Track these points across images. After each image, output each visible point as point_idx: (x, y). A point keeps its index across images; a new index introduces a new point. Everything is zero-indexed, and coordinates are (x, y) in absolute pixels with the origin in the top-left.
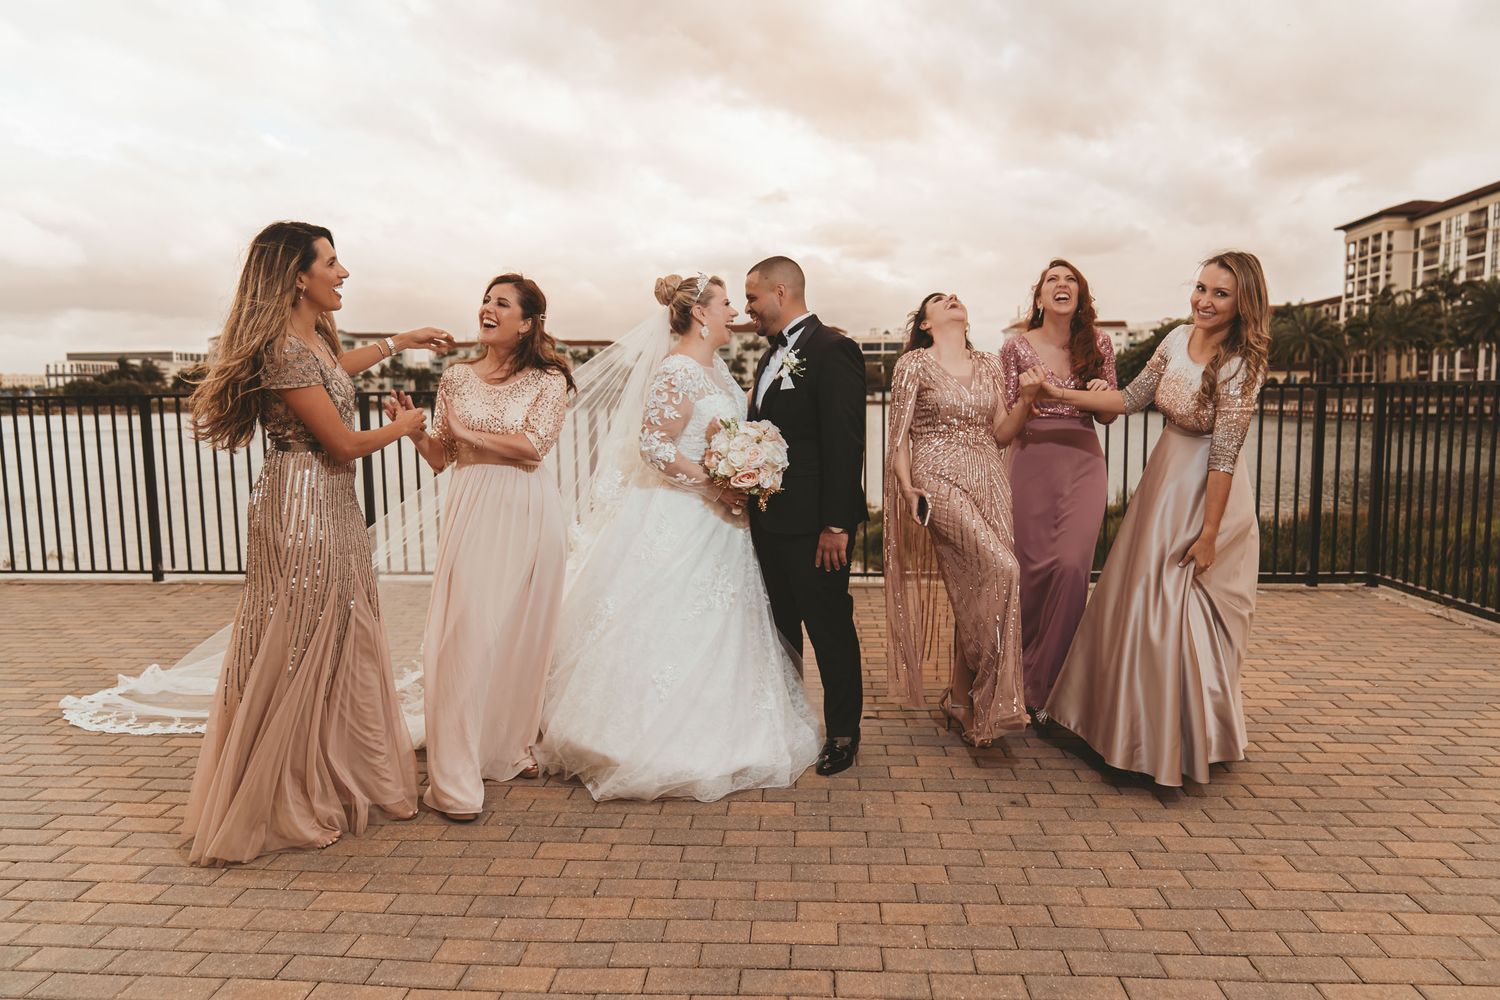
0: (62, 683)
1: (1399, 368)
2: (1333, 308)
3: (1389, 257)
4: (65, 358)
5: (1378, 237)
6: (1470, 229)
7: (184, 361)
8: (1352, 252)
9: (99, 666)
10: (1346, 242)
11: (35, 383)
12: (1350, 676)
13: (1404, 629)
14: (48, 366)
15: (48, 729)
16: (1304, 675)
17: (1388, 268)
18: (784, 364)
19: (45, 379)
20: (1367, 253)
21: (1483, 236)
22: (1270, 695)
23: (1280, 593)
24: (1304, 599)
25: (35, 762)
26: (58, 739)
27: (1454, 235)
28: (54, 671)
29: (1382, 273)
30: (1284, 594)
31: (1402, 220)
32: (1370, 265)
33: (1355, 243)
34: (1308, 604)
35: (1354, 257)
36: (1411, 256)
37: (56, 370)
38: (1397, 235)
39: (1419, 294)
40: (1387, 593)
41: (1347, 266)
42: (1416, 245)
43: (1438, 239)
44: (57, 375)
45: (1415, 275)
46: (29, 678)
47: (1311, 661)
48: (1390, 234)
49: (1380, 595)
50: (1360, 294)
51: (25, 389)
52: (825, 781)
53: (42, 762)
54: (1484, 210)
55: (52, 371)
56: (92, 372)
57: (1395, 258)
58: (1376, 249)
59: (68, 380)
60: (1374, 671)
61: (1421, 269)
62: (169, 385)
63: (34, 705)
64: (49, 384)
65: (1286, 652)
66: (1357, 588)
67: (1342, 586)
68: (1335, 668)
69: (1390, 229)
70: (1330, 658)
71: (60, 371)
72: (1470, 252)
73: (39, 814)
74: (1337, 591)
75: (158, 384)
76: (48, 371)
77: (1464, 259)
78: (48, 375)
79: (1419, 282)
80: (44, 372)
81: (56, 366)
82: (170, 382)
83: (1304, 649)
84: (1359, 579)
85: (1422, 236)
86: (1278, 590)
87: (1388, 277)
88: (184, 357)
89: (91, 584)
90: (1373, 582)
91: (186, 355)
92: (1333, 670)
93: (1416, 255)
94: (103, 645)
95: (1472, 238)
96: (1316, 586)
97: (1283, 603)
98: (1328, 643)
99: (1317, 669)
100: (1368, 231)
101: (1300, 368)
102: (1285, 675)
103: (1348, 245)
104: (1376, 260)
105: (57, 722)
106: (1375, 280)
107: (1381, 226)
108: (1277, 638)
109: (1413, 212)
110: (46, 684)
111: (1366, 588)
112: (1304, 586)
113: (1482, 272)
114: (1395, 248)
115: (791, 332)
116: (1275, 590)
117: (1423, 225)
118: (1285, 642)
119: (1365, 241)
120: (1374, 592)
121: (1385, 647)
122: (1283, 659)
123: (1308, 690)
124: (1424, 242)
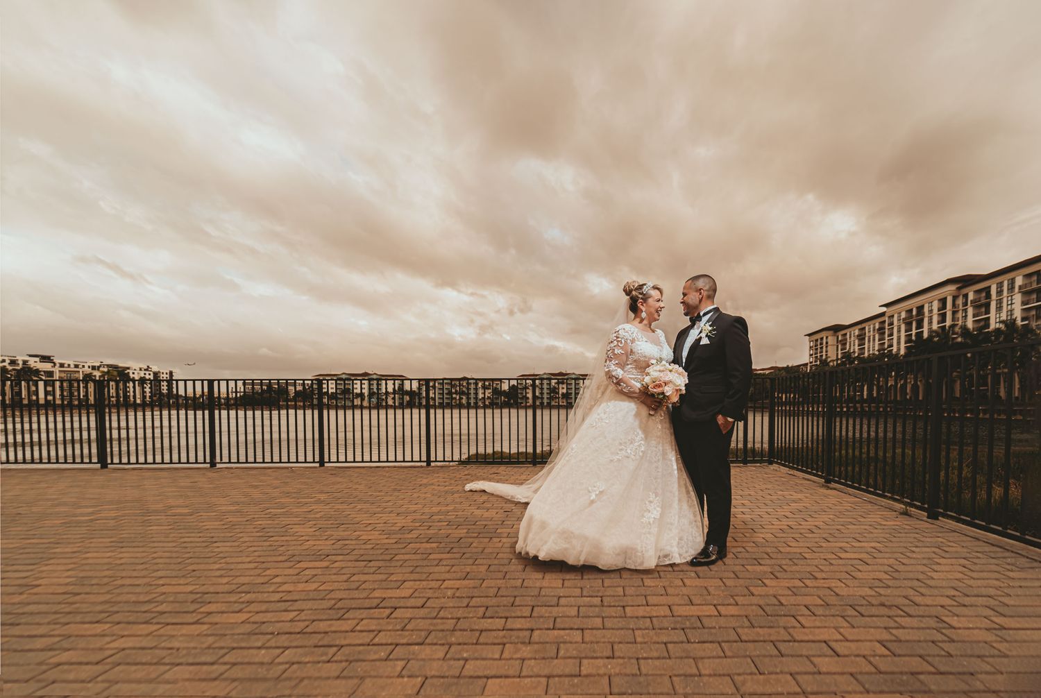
2: (805, 368)
3: (827, 347)
5: (822, 339)
17: (826, 352)
18: (702, 332)
20: (818, 345)
21: (864, 338)
27: (852, 339)
29: (824, 353)
31: (831, 332)
32: (819, 350)
33: (813, 341)
36: (836, 347)
38: (829, 338)
39: (839, 362)
42: (837, 342)
43: (846, 340)
45: (837, 354)
48: (827, 337)
50: (815, 362)
54: (864, 328)
57: (829, 348)
58: (821, 344)
61: (840, 352)
64: (232, 396)
72: (859, 345)
77: (857, 348)
79: (839, 357)
85: (840, 339)
87: (826, 355)
93: (838, 346)
95: (859, 340)
100: (818, 336)
104: (822, 348)
106: (821, 356)
107: (824, 334)
109: (836, 329)
113: (864, 354)
114: (829, 344)
115: (705, 314)
117: (840, 334)
119: (817, 340)
124: (840, 341)
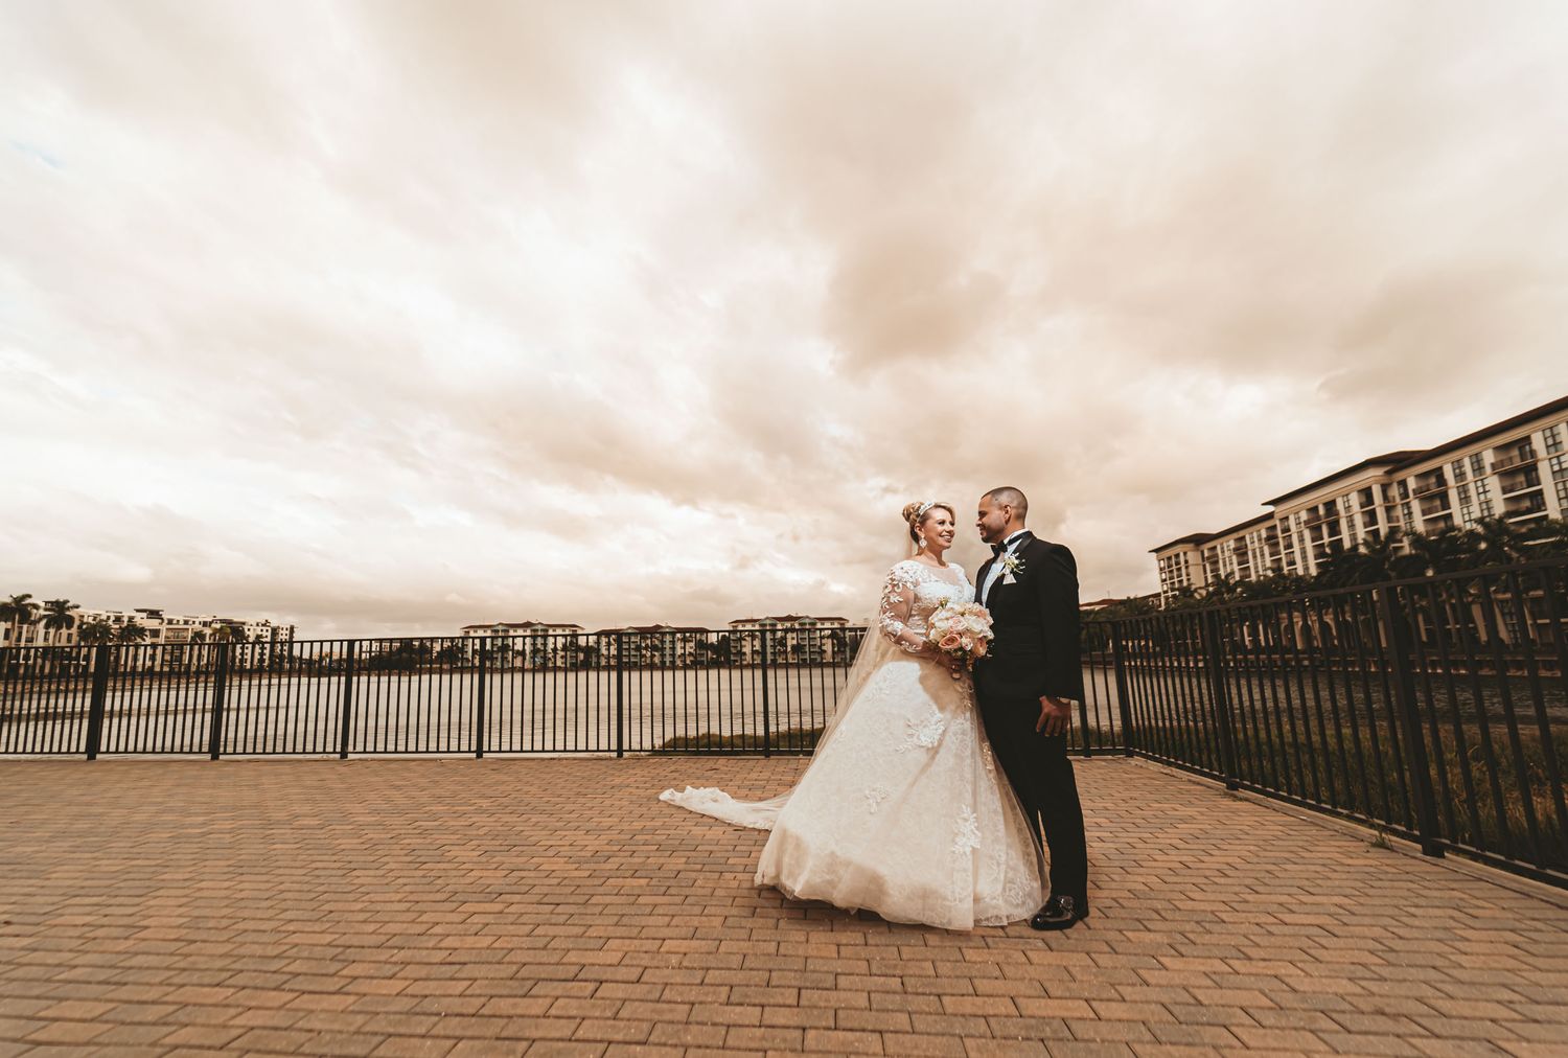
2: (1156, 600)
3: (1187, 567)
6: (1235, 549)
17: (1188, 575)
20: (1172, 566)
21: (1246, 553)
27: (1227, 554)
29: (1184, 578)
31: (1191, 545)
32: (1175, 573)
33: (1163, 560)
35: (1164, 568)
36: (1201, 567)
38: (1190, 554)
39: (1211, 589)
42: (1203, 561)
43: (1217, 555)
45: (1206, 578)
48: (1185, 554)
50: (1172, 591)
54: (1243, 538)
57: (1191, 569)
58: (1178, 563)
61: (1209, 574)
69: (1185, 551)
72: (1239, 564)
79: (1210, 582)
85: (1206, 555)
87: (1188, 580)
93: (1204, 566)
95: (1238, 555)
100: (1170, 552)
104: (1179, 569)
106: (1181, 582)
107: (1179, 549)
109: (1198, 540)
114: (1190, 562)
115: (1010, 542)
117: (1206, 547)
119: (1169, 558)
124: (1208, 558)
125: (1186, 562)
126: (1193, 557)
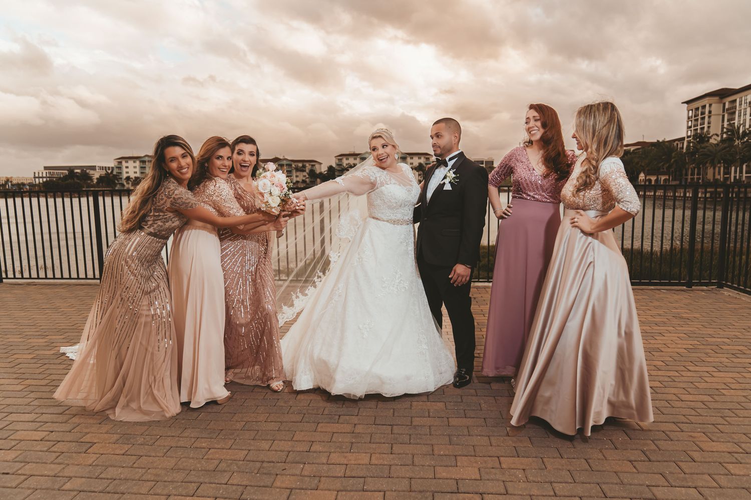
0: (63, 337)
1: (714, 173)
2: (680, 143)
3: (709, 117)
4: (43, 168)
5: (704, 107)
7: (102, 171)
8: (690, 115)
9: (80, 328)
10: (687, 109)
11: (28, 182)
12: (719, 336)
13: (741, 311)
14: (35, 173)
15: (59, 361)
16: (695, 335)
17: (709, 123)
18: (446, 178)
19: (34, 179)
20: (698, 115)
22: (679, 346)
23: (674, 292)
24: (686, 295)
25: (54, 378)
26: (64, 366)
27: (743, 106)
28: (58, 330)
29: (706, 126)
30: (676, 292)
31: (717, 98)
32: (700, 121)
33: (692, 110)
34: (689, 297)
35: (692, 118)
36: (721, 116)
37: (39, 175)
38: (713, 105)
39: (725, 136)
40: (729, 291)
41: (688, 122)
42: (724, 111)
43: (735, 107)
44: (39, 177)
45: (723, 126)
46: (45, 334)
47: (697, 328)
48: (710, 105)
49: (725, 293)
50: (694, 136)
51: (23, 184)
52: (459, 391)
53: (58, 378)
55: (37, 175)
56: (56, 176)
57: (712, 117)
58: (703, 113)
59: (45, 180)
60: (731, 333)
61: (726, 123)
62: (95, 182)
63: (50, 348)
64: (35, 182)
65: (683, 323)
66: (713, 289)
67: (705, 288)
68: (710, 331)
69: (711, 103)
70: (706, 326)
71: (41, 175)
73: (60, 406)
74: (702, 290)
75: (89, 182)
76: (35, 175)
77: (748, 118)
78: (35, 177)
79: (725, 130)
80: (33, 176)
81: (39, 173)
82: (95, 181)
83: (692, 321)
84: (713, 284)
85: (727, 107)
86: (672, 290)
87: (709, 127)
88: (102, 168)
89: (69, 285)
90: (721, 286)
91: (103, 167)
92: (709, 333)
93: (723, 116)
94: (80, 317)
96: (691, 288)
97: (676, 297)
98: (704, 318)
99: (701, 332)
100: (699, 104)
101: (664, 174)
102: (685, 336)
103: (689, 111)
104: (703, 118)
105: (62, 357)
106: (702, 129)
107: (706, 101)
108: (677, 315)
109: (722, 94)
110: (54, 337)
111: (718, 289)
112: (685, 287)
114: (713, 113)
115: (450, 159)
116: (670, 290)
117: (727, 101)
118: (682, 318)
119: (697, 109)
120: (722, 291)
121: (734, 320)
122: (682, 327)
123: (698, 343)
124: (728, 110)
125: (710, 112)
126: (716, 108)
